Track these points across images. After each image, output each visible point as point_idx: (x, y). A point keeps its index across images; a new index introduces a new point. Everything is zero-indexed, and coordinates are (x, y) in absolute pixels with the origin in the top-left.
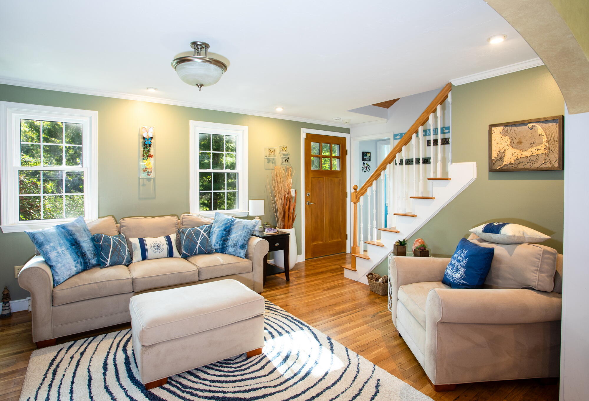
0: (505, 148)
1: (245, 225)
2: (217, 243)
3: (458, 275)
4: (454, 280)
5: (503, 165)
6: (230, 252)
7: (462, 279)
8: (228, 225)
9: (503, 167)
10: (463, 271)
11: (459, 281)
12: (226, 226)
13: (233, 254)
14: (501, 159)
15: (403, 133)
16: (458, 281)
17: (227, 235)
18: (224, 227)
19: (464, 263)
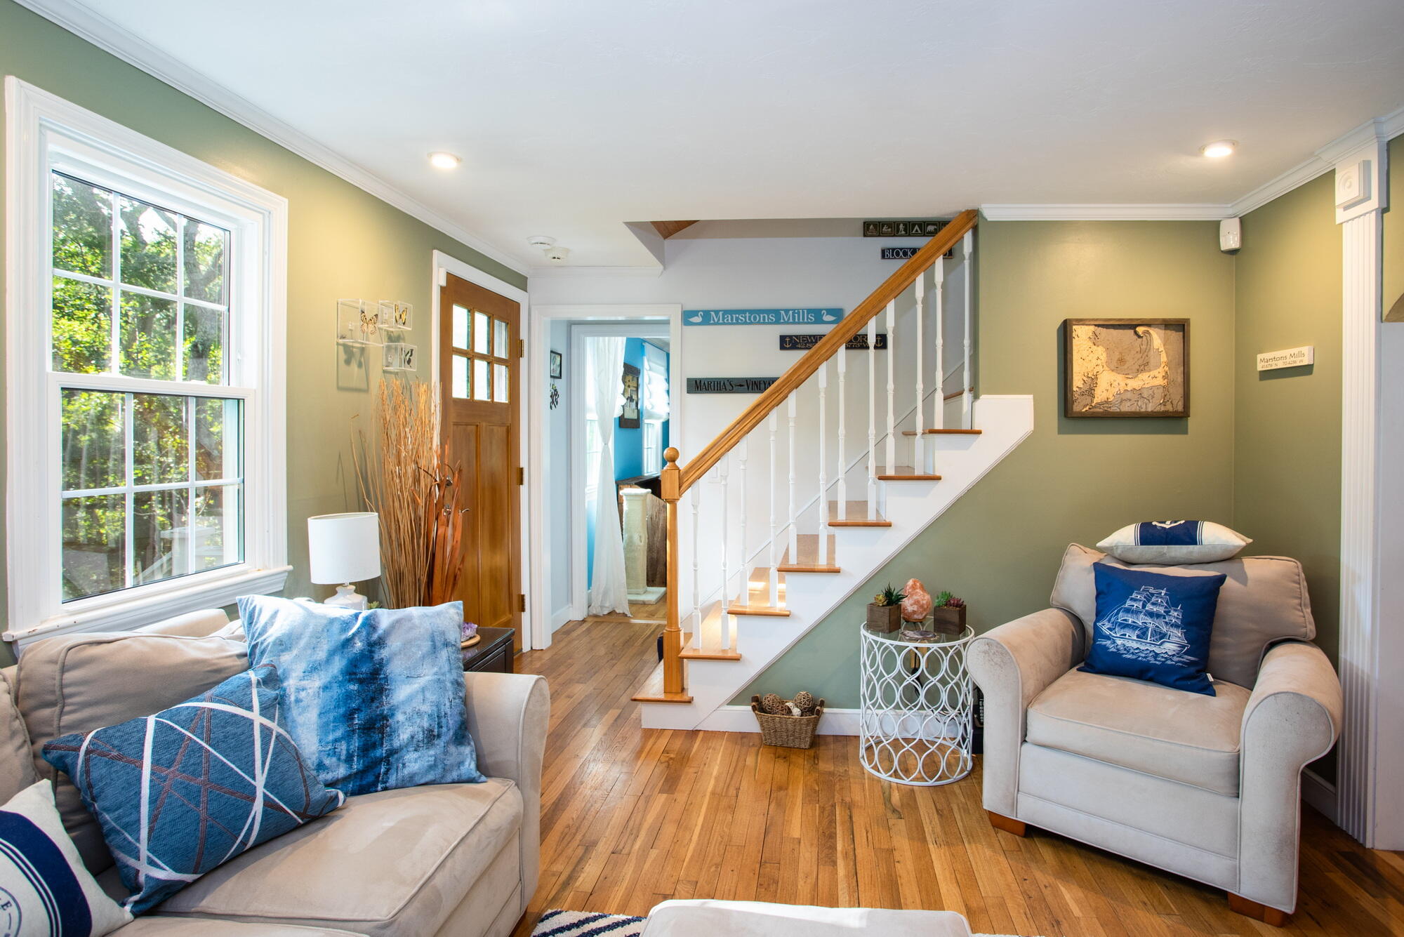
0: (1098, 369)
1: (433, 632)
2: (334, 752)
3: (1170, 647)
4: (1163, 660)
5: (1093, 405)
6: (412, 777)
7: (1185, 653)
8: (359, 645)
9: (1095, 407)
10: (1180, 635)
11: (1178, 659)
12: (351, 655)
13: (430, 777)
14: (1090, 392)
15: (712, 311)
16: (1175, 659)
17: (373, 700)
18: (338, 664)
19: (1177, 618)
